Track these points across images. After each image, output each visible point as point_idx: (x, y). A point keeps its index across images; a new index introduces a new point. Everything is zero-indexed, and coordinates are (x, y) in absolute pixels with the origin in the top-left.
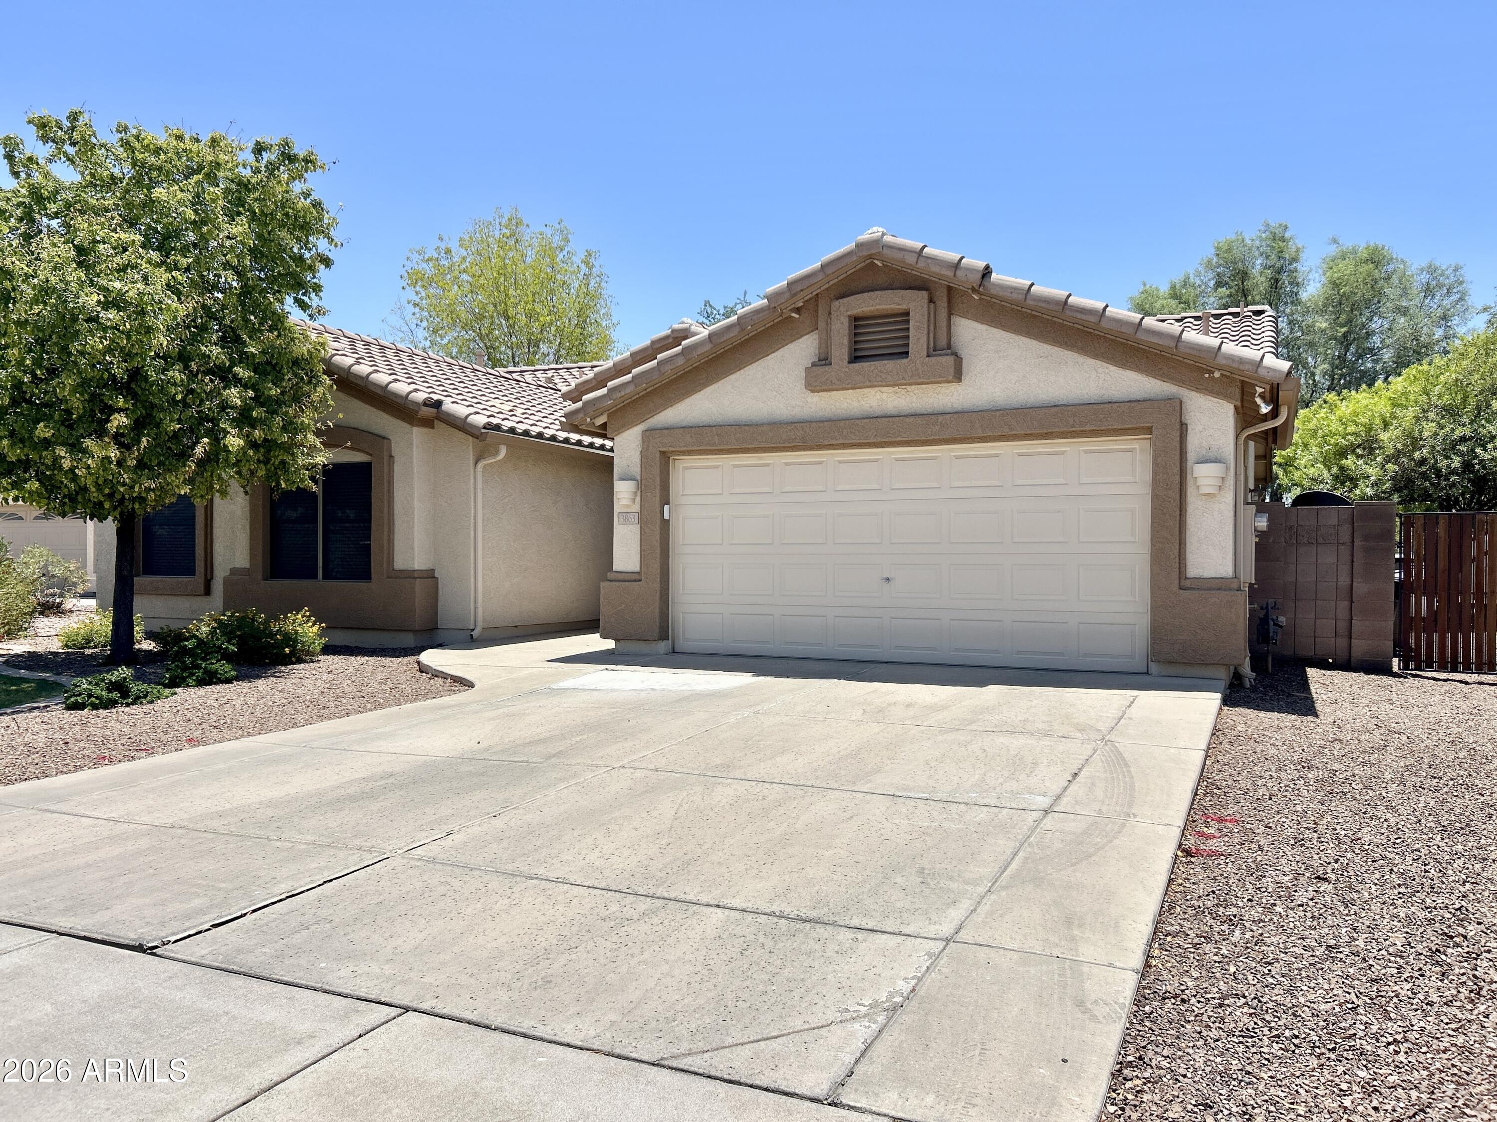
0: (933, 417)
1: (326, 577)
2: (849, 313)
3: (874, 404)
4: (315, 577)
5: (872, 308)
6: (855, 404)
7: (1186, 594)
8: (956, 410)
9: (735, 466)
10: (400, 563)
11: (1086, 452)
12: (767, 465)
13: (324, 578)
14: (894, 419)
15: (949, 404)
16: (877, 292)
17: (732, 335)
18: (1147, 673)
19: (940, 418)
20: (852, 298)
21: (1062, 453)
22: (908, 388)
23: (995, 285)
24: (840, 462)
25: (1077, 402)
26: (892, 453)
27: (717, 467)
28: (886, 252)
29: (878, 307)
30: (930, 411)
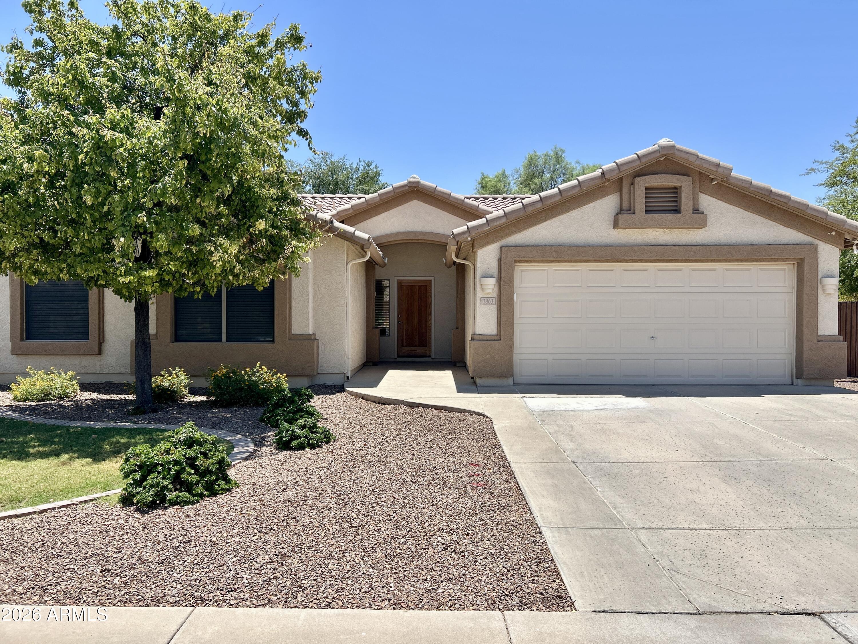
0: (690, 247)
1: (229, 339)
2: (646, 185)
3: (652, 238)
4: (220, 340)
5: (659, 184)
6: (640, 237)
7: (820, 344)
8: (698, 244)
9: (556, 270)
10: (297, 328)
11: (762, 270)
12: (578, 270)
13: (228, 340)
14: (667, 247)
15: (695, 241)
16: (663, 175)
17: (574, 192)
18: (792, 385)
19: (694, 248)
20: (648, 177)
21: (749, 270)
22: (672, 230)
23: (732, 177)
24: (625, 270)
25: (763, 243)
26: (656, 266)
27: (544, 271)
28: (677, 153)
29: (664, 183)
30: (684, 243)
